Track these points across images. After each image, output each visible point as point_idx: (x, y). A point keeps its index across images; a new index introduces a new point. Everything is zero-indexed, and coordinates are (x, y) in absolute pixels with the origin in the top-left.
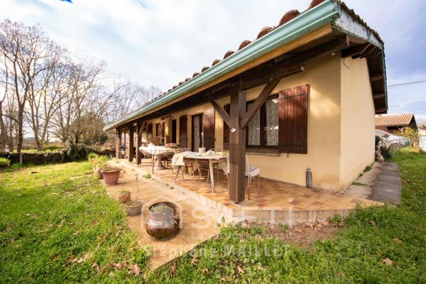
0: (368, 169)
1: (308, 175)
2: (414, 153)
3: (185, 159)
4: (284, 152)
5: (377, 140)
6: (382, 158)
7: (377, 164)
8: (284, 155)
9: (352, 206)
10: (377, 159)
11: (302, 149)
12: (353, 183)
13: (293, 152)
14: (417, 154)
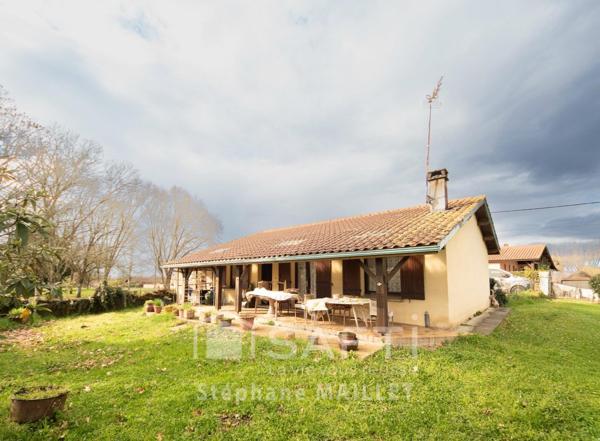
0: (478, 313)
1: (427, 316)
2: (533, 298)
3: (327, 305)
4: (406, 298)
5: (492, 283)
6: (496, 303)
7: (491, 310)
8: (406, 301)
9: (456, 335)
10: (492, 305)
11: (421, 296)
12: (462, 325)
13: (415, 298)
14: (536, 298)
